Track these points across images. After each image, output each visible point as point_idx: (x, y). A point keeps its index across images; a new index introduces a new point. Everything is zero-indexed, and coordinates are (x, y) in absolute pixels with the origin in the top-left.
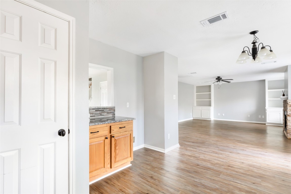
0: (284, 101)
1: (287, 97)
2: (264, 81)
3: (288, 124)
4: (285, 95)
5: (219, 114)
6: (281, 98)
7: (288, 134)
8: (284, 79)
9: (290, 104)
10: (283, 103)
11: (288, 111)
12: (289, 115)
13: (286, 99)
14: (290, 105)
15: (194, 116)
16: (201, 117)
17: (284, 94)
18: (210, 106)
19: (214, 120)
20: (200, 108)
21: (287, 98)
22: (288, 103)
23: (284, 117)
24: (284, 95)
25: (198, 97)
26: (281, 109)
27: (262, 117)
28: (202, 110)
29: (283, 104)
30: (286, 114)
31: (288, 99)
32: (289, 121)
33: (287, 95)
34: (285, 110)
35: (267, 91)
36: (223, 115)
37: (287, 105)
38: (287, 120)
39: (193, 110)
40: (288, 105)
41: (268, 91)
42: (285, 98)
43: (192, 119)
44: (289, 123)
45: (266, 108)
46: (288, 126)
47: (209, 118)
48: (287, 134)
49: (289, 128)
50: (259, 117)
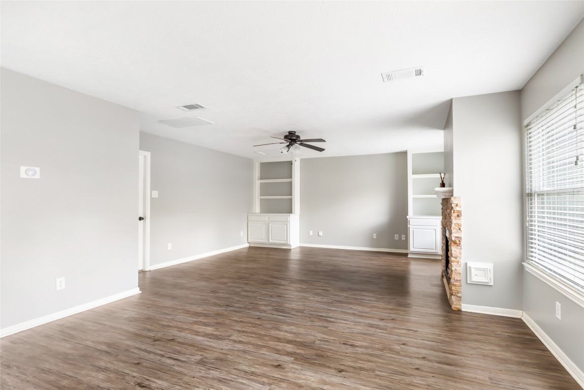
0: (443, 200)
1: (451, 188)
2: (404, 154)
3: (453, 269)
4: (446, 186)
5: (311, 233)
6: (437, 193)
7: (453, 297)
8: (443, 150)
9: (458, 208)
10: (441, 207)
11: (453, 231)
12: (455, 243)
13: (447, 194)
14: (458, 211)
15: (250, 240)
16: (266, 241)
17: (444, 182)
18: (291, 212)
19: (301, 248)
20: (267, 217)
21: (451, 192)
22: (453, 205)
23: (444, 242)
24: (443, 185)
25: (265, 190)
26: (438, 221)
27: (400, 237)
28: (268, 224)
29: (442, 209)
30: (448, 235)
31: (452, 196)
32: (456, 258)
33: (451, 185)
34: (446, 225)
35: (411, 177)
36: (321, 234)
37: (451, 211)
38: (452, 255)
39: (250, 224)
40: (453, 211)
41: (413, 179)
42: (446, 192)
43: (247, 245)
44: (455, 263)
45: (407, 217)
46: (453, 273)
47: (285, 242)
48: (451, 294)
49: (457, 278)
50: (395, 237)
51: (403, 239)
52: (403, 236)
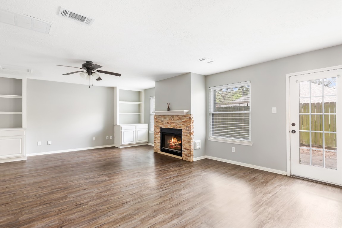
5: (40, 143)
27: (109, 137)
36: (50, 143)
41: (120, 104)
47: (20, 155)
50: (107, 138)
51: (111, 138)
52: (111, 137)
